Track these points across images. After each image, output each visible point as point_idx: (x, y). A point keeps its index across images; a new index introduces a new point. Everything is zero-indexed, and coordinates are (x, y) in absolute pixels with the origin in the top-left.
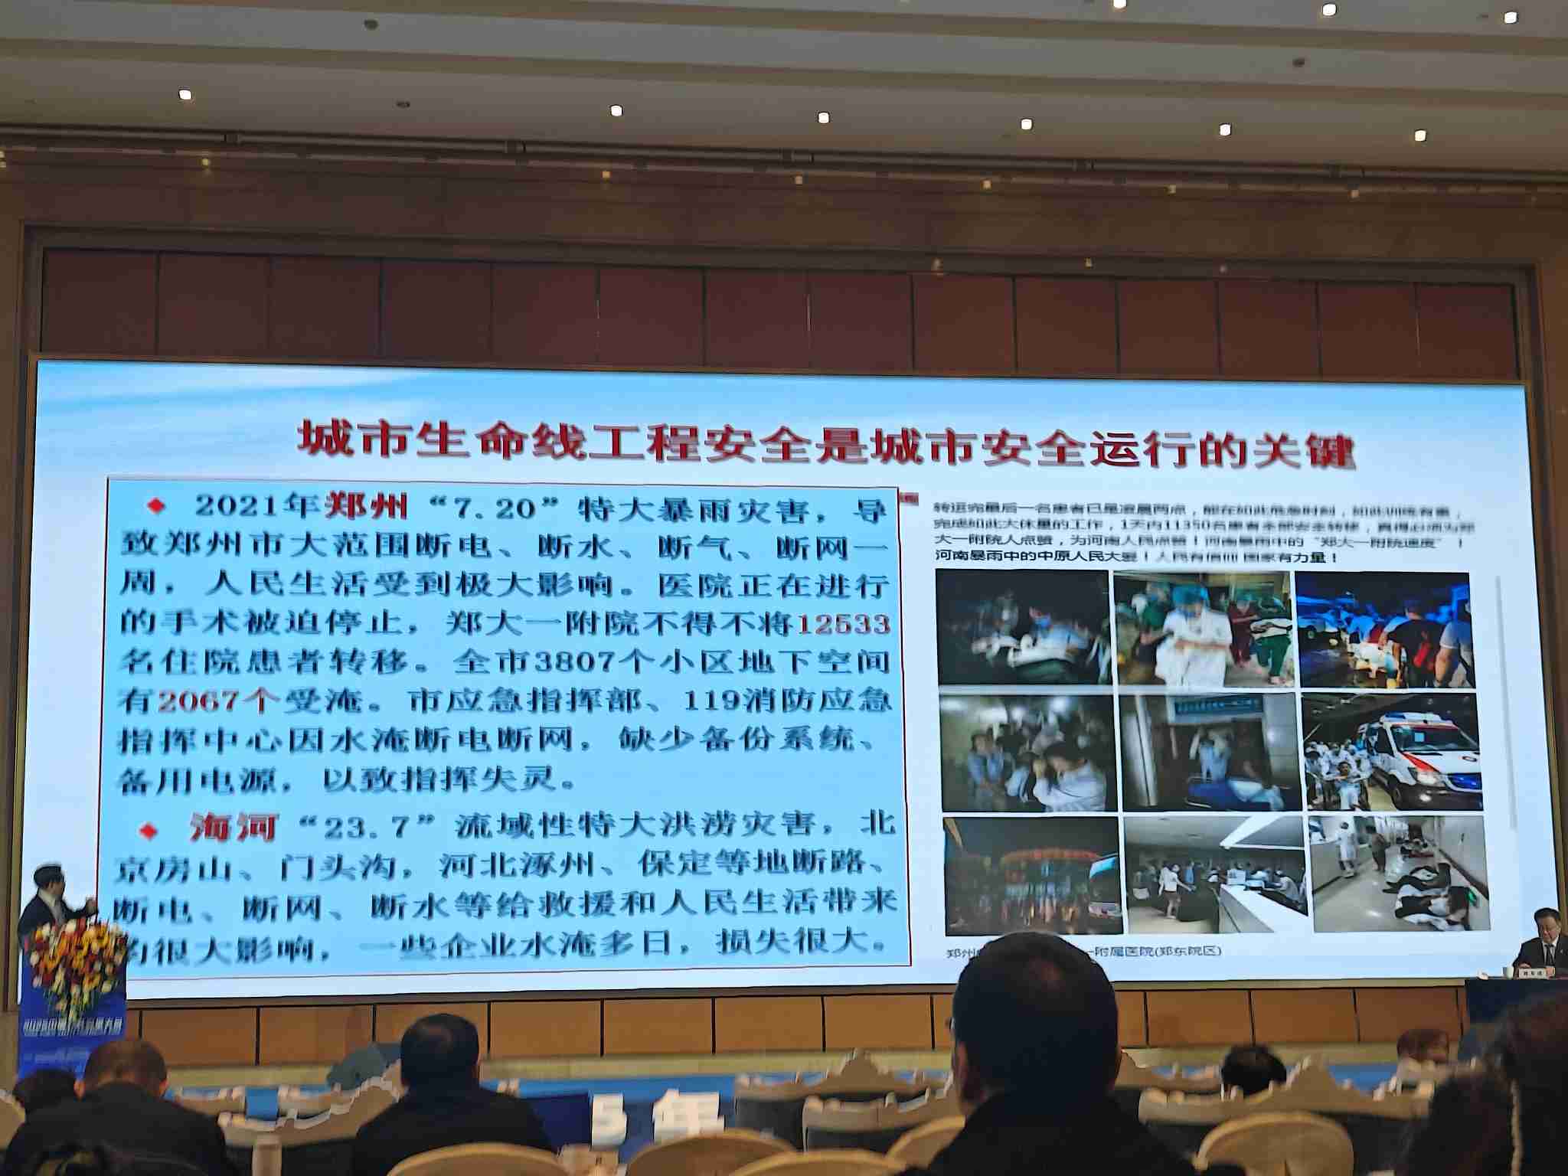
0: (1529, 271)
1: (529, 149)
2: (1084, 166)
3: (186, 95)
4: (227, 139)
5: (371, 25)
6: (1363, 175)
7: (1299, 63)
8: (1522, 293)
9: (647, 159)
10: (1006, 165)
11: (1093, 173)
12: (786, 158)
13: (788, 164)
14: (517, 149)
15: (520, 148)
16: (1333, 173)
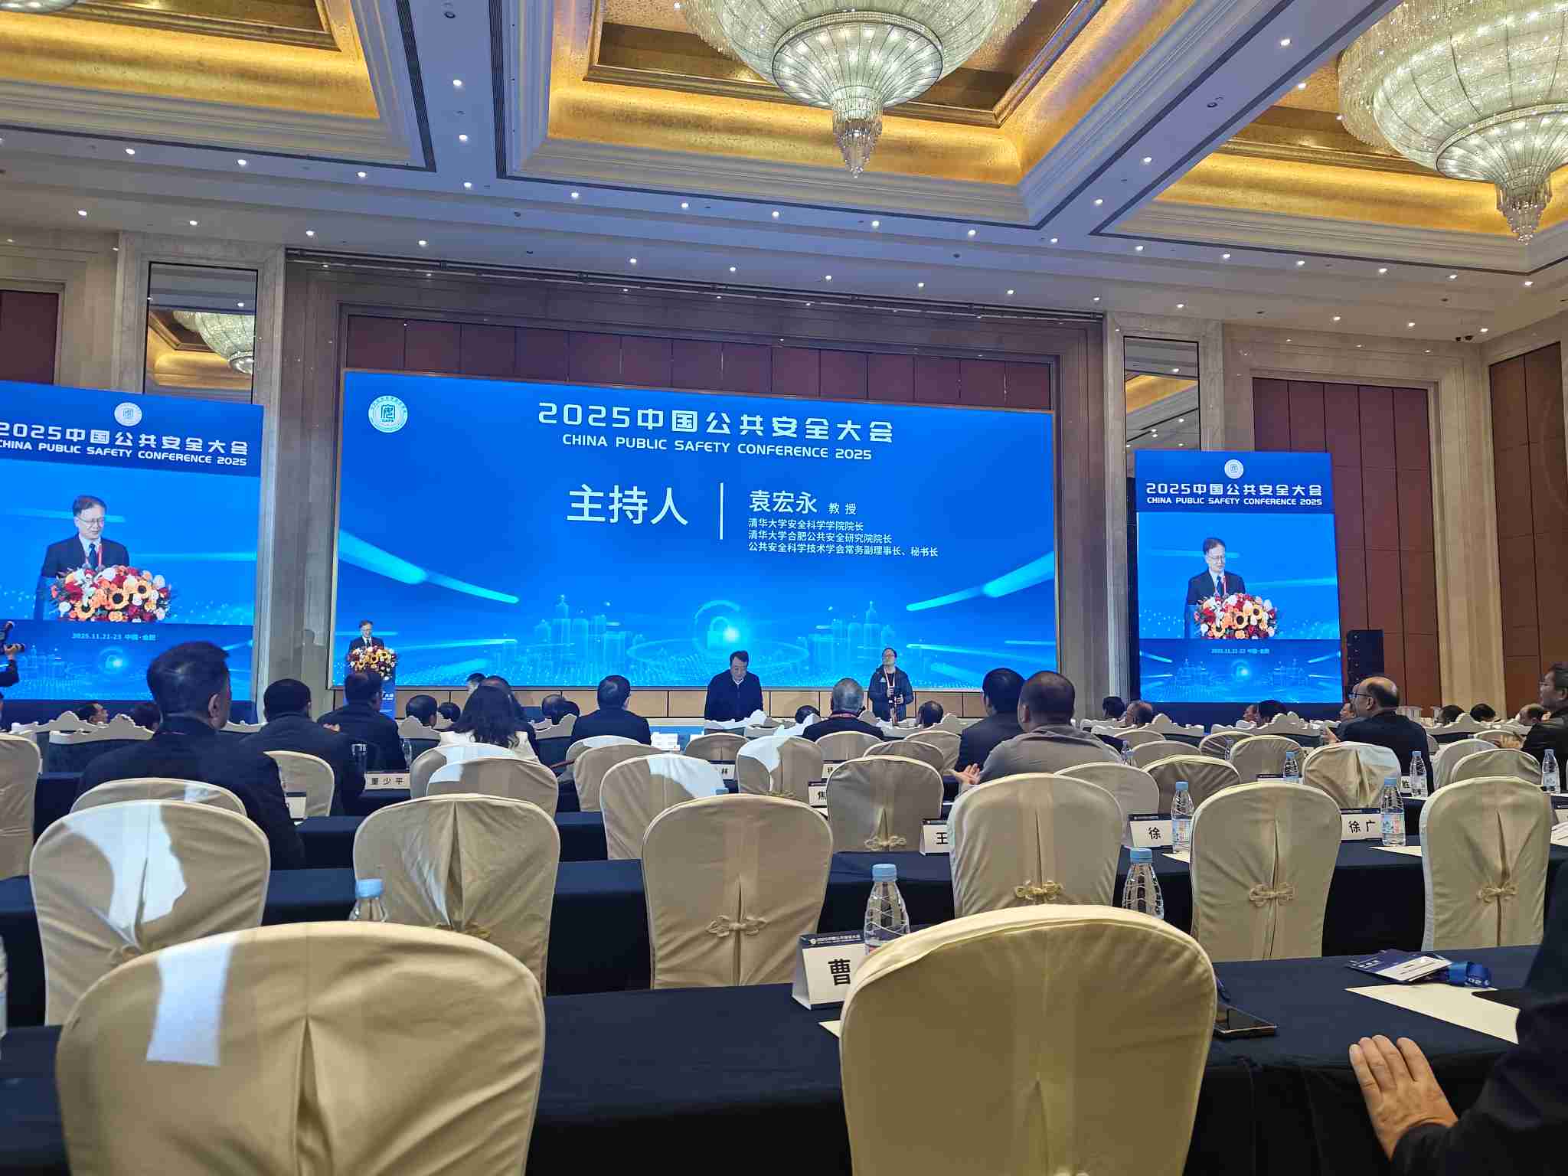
0: (1057, 358)
1: (589, 276)
2: (855, 299)
3: (422, 243)
4: (442, 265)
5: (517, 214)
6: (983, 309)
7: (957, 256)
8: (1053, 367)
9: (648, 284)
10: (816, 296)
11: (859, 302)
12: (714, 287)
13: (713, 290)
14: (581, 276)
15: (585, 276)
16: (969, 307)
